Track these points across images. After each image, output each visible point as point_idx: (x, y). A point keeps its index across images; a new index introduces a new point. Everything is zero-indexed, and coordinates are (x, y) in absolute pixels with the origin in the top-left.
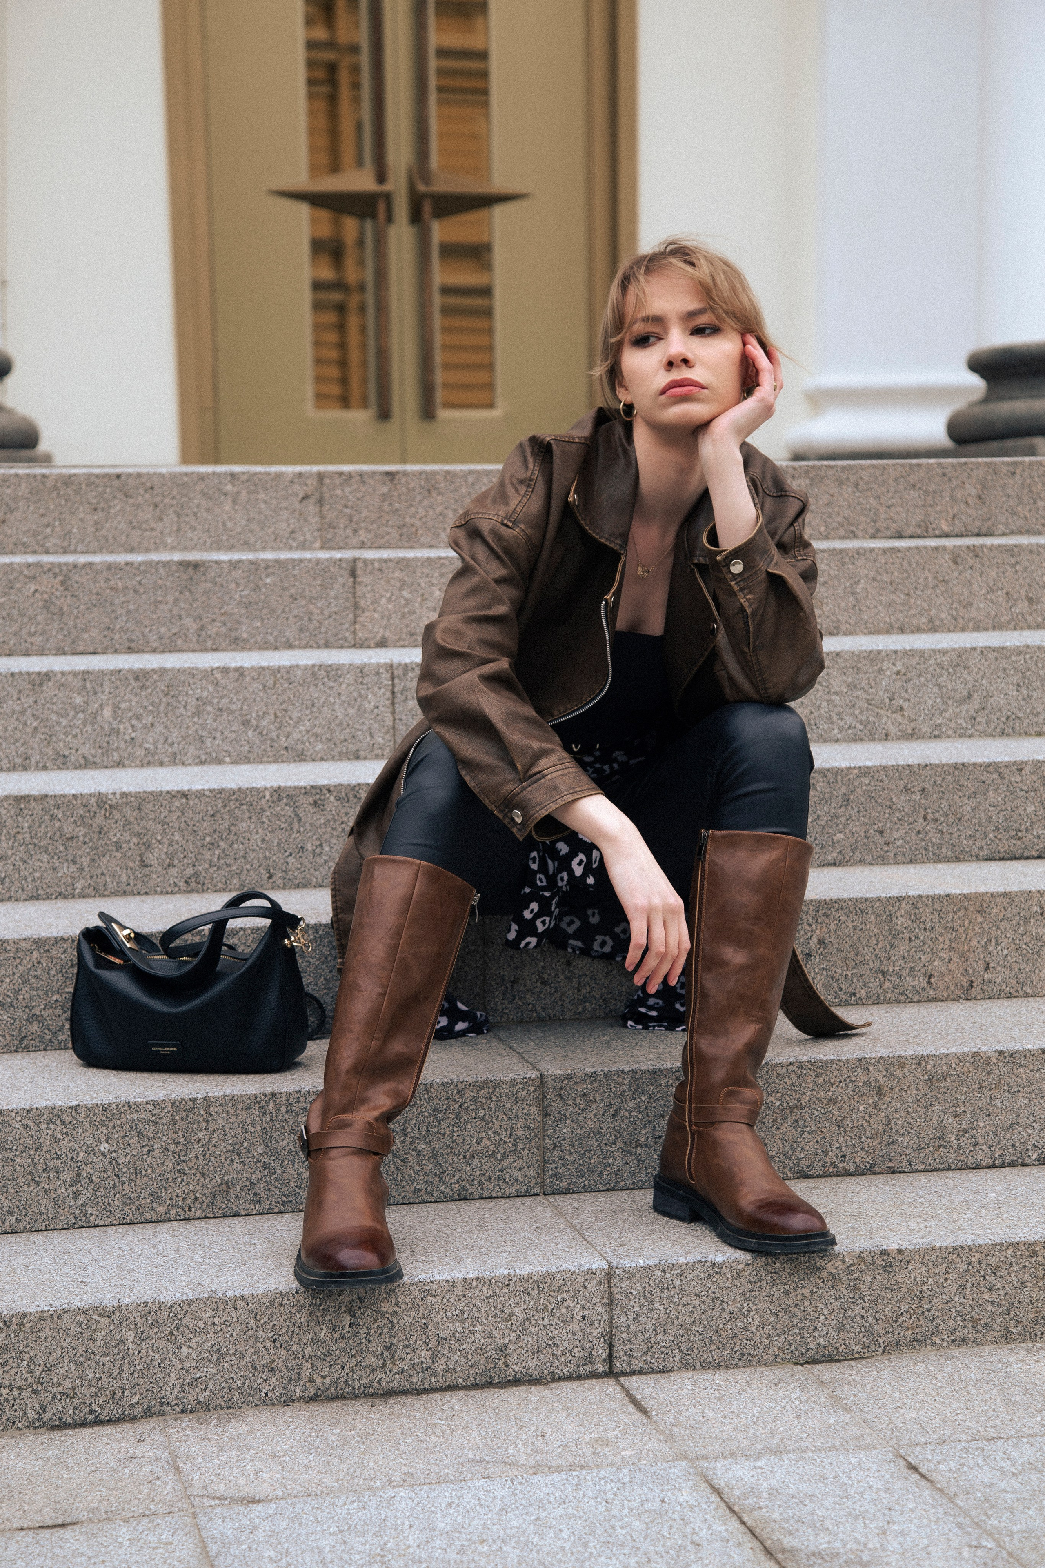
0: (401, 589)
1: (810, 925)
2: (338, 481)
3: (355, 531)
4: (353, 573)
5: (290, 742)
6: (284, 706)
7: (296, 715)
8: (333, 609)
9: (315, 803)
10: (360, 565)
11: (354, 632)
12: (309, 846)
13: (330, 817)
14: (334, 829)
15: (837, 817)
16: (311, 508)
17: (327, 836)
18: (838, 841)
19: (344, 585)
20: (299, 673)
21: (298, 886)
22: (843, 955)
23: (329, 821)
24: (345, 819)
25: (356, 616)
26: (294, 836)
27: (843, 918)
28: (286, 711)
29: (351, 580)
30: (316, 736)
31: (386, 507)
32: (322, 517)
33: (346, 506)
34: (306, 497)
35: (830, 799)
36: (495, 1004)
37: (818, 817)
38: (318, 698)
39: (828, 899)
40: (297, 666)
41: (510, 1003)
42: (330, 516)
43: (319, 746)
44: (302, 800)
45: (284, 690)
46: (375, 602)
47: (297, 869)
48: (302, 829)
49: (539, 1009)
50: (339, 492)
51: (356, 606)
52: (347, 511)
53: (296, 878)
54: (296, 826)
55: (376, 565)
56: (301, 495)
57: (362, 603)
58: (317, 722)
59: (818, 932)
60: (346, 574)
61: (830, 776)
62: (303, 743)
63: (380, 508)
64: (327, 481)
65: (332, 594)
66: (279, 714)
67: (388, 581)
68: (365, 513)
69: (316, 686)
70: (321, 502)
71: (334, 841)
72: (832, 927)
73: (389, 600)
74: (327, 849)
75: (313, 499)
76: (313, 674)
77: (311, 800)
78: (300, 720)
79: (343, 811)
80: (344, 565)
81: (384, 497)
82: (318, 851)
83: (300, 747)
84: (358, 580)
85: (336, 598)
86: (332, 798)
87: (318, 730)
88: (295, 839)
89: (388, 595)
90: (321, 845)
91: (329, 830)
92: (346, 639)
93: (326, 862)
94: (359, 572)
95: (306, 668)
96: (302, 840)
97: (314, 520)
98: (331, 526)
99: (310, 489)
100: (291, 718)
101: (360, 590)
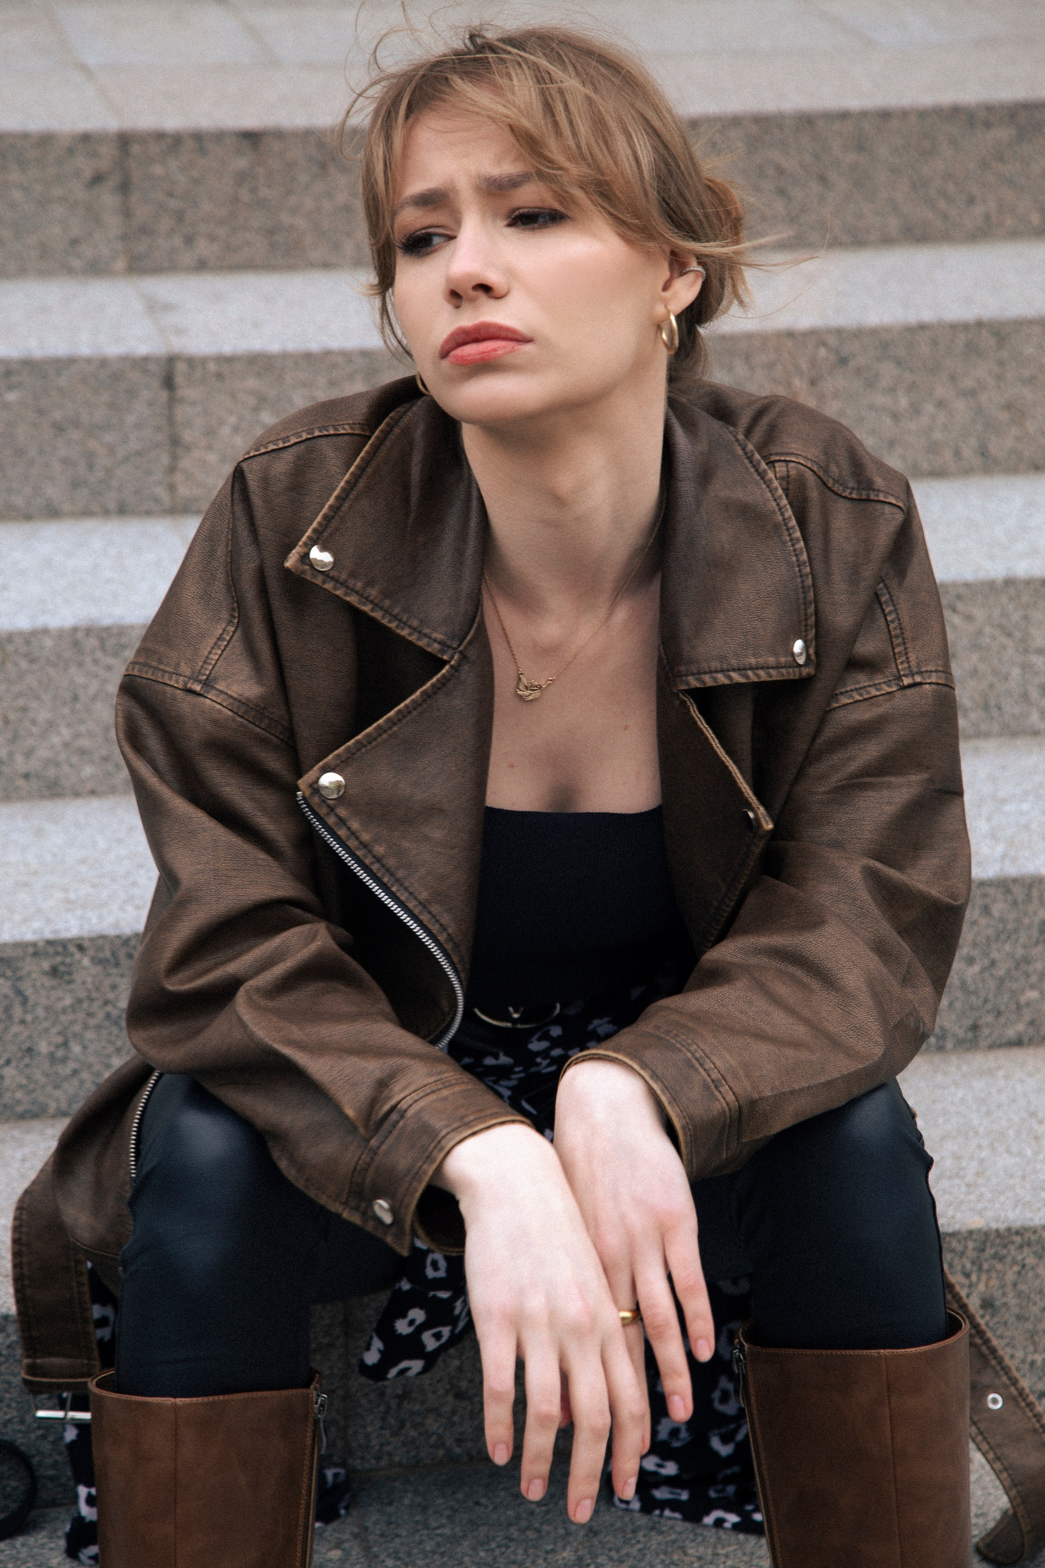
0: (256, 409)
1: (967, 1275)
2: (154, 149)
3: (189, 240)
4: (169, 382)
5: (34, 764)
6: (21, 702)
7: (44, 715)
8: (134, 445)
9: (54, 972)
10: (181, 368)
11: (172, 488)
12: (43, 1047)
13: (82, 994)
14: (90, 1015)
15: (1028, 962)
16: (108, 199)
17: (77, 1028)
18: (1028, 1004)
19: (150, 404)
20: (48, 642)
21: (22, 1117)
22: (1028, 1326)
23: (79, 1001)
24: (111, 996)
25: (175, 457)
26: (15, 1029)
27: (1030, 1261)
28: (24, 709)
29: (164, 394)
30: (83, 752)
31: (245, 195)
32: (127, 213)
33: (170, 194)
34: (98, 179)
35: (1016, 930)
36: (367, 1436)
37: (993, 963)
38: (85, 687)
39: (1002, 1226)
40: (45, 631)
41: (395, 1434)
42: (142, 212)
43: (88, 771)
44: (29, 966)
45: (21, 676)
46: (211, 432)
47: (21, 1086)
48: (29, 1018)
49: (449, 1442)
50: (158, 170)
51: (175, 442)
52: (173, 203)
53: (18, 1102)
54: (18, 1012)
55: (212, 367)
56: (88, 174)
57: (187, 436)
58: (83, 729)
59: (982, 1287)
60: (156, 383)
61: (1017, 890)
62: (57, 765)
63: (236, 200)
64: (135, 149)
65: (131, 419)
66: (12, 716)
67: (233, 396)
68: (206, 207)
69: (80, 665)
70: (125, 188)
71: (90, 1035)
72: (1010, 1277)
73: (236, 429)
74: (76, 1049)
75: (112, 182)
76: (76, 644)
77: (46, 965)
78: (51, 725)
79: (107, 982)
80: (152, 367)
81: (241, 178)
82: (60, 1053)
83: (51, 772)
84: (180, 393)
85: (138, 426)
86: (86, 961)
87: (85, 743)
88: (16, 1035)
89: (233, 420)
90: (65, 1044)
91: (81, 1016)
92: (157, 500)
93: (75, 1072)
94: (179, 380)
95: (61, 634)
96: (30, 1037)
97: (113, 222)
98: (145, 231)
99: (104, 164)
100: (34, 722)
101: (181, 412)
